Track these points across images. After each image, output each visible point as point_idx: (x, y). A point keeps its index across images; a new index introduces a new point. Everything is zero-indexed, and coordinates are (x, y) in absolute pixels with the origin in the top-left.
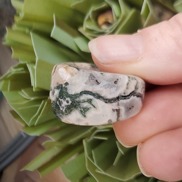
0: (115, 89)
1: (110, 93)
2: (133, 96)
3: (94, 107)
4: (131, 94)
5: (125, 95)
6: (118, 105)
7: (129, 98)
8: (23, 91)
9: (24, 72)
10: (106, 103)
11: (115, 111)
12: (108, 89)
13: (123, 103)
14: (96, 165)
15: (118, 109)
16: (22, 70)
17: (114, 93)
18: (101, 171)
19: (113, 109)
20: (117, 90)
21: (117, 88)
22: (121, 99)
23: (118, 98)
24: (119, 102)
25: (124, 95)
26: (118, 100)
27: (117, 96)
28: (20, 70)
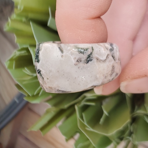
8: (26, 69)
9: (27, 54)
14: (86, 124)
16: (25, 53)
18: (90, 129)
28: (23, 53)
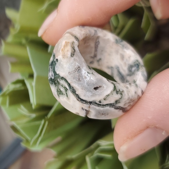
0: (91, 94)
3: (67, 96)
8: (22, 107)
12: (84, 91)
21: (94, 95)
23: (91, 103)
24: (90, 106)
28: (18, 86)
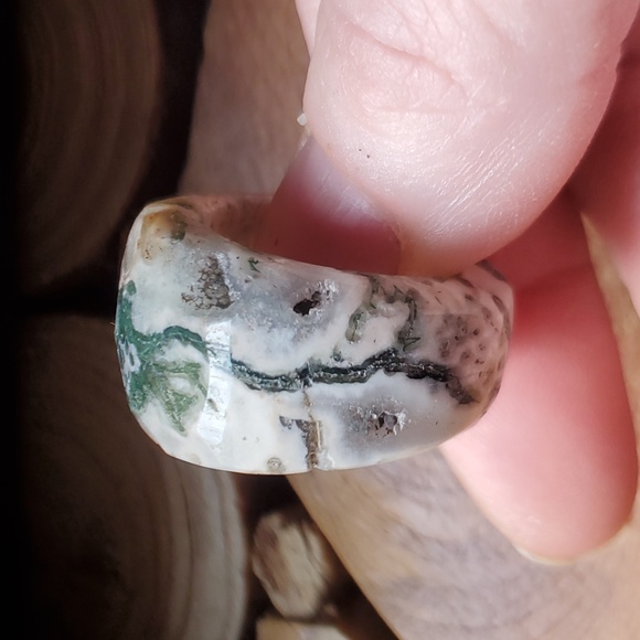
1: (269, 351)
2: (388, 371)
4: (371, 360)
5: (338, 365)
6: (307, 402)
7: (362, 380)
10: (252, 387)
11: (294, 426)
13: (333, 398)
15: (308, 419)
17: (285, 351)
19: (281, 418)
20: (297, 339)
21: (301, 334)
22: (317, 380)
23: (303, 374)
25: (332, 363)
26: (306, 383)
27: (300, 365)
